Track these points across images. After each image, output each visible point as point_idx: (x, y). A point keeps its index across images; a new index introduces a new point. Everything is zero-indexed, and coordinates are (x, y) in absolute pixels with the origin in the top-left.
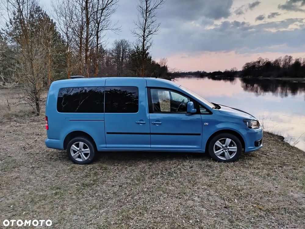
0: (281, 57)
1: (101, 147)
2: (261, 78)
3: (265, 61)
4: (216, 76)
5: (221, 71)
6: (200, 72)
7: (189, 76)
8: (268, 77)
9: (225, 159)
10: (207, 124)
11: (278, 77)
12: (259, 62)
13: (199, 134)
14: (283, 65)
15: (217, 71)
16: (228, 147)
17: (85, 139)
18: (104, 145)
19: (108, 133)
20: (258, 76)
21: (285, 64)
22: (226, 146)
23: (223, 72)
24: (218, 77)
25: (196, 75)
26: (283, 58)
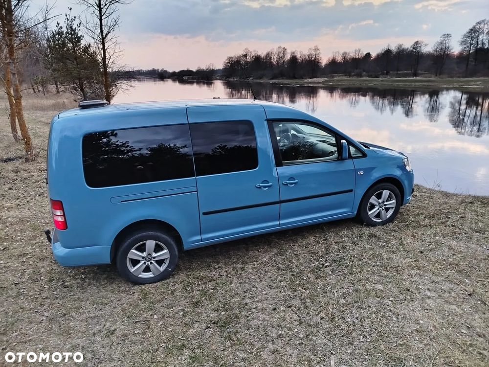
0: (273, 49)
1: (191, 241)
2: (251, 80)
3: (253, 54)
4: (184, 77)
5: (190, 69)
6: (157, 70)
7: (140, 78)
8: (261, 78)
9: (380, 220)
10: (362, 173)
11: (272, 79)
12: (245, 56)
13: (351, 191)
14: (277, 61)
15: (186, 69)
16: (385, 203)
17: (159, 234)
18: (199, 238)
19: (204, 214)
20: (247, 78)
21: (279, 59)
22: (384, 202)
23: (194, 71)
24: (188, 79)
25: (151, 76)
26: (275, 51)
